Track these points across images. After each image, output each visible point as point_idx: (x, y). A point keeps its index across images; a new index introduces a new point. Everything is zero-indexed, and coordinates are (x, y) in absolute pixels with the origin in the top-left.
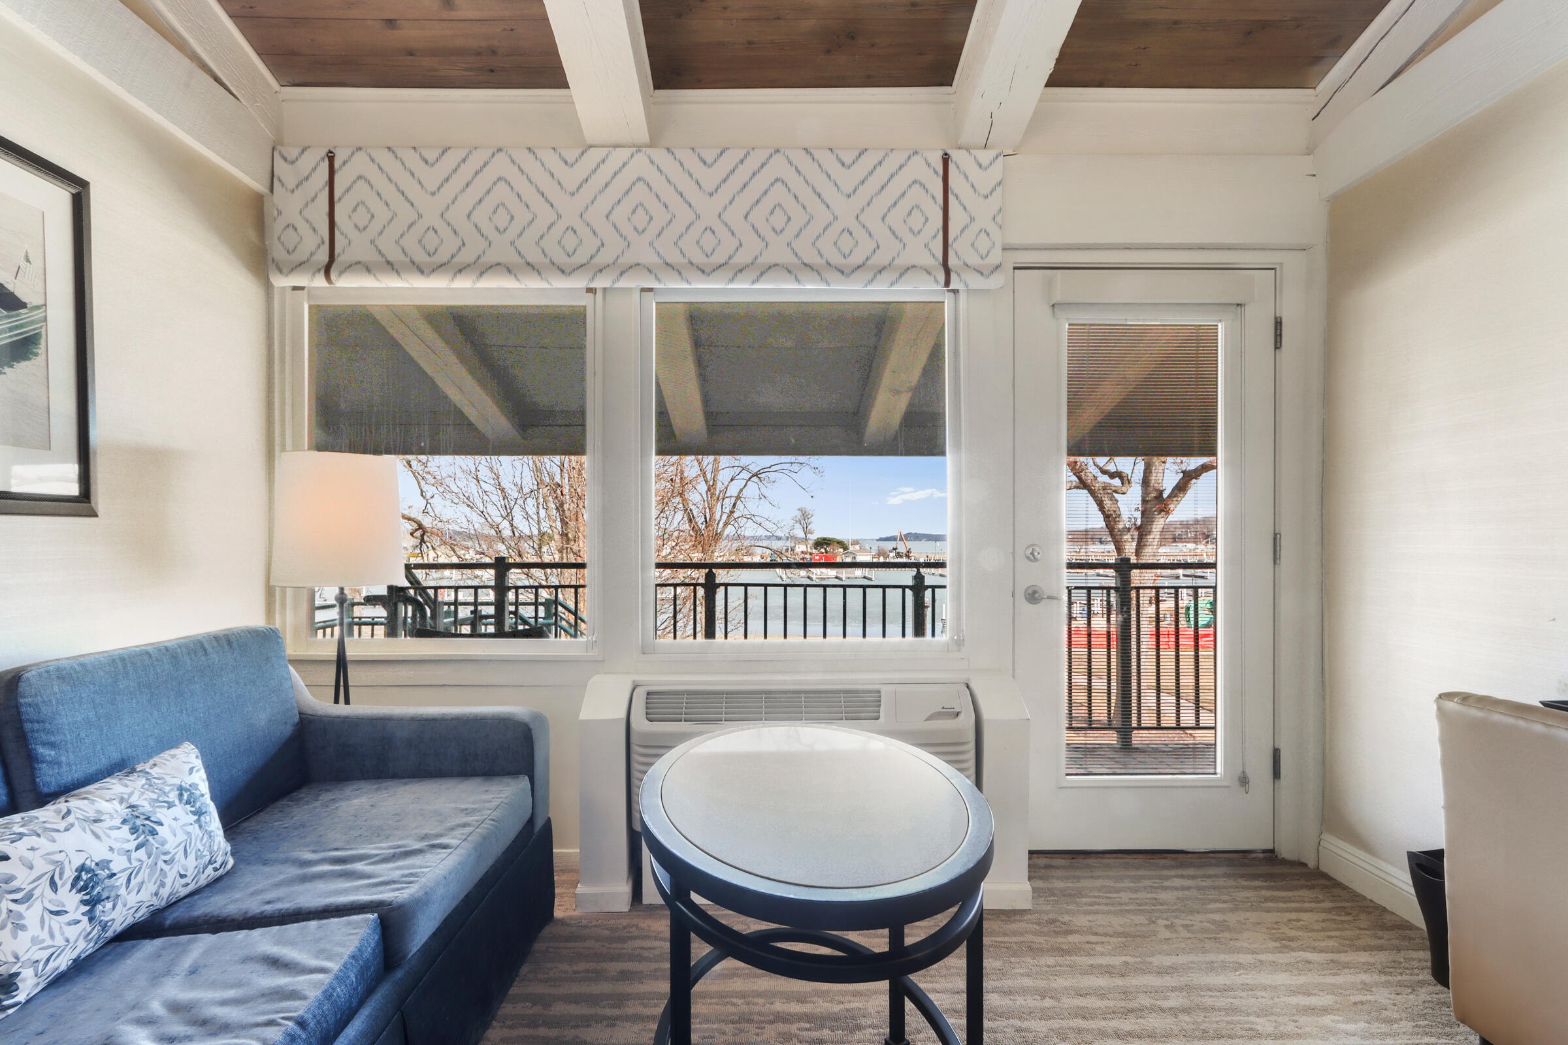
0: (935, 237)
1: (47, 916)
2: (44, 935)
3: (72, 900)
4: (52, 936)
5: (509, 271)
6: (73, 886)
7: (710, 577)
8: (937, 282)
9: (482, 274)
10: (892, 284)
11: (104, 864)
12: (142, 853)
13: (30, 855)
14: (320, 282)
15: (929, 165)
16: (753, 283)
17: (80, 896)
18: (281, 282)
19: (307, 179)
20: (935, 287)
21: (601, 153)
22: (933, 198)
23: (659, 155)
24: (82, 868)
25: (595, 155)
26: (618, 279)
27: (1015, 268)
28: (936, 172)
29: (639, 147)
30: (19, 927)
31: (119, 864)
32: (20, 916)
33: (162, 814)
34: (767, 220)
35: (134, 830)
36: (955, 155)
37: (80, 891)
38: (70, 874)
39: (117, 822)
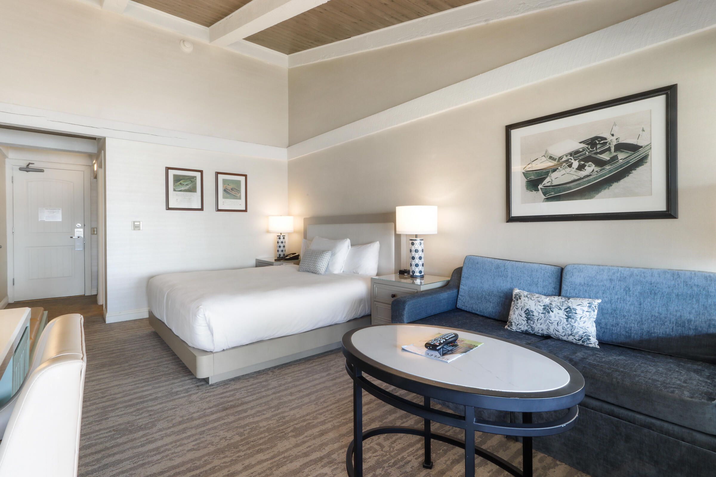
1: (519, 315)
2: (517, 318)
3: (524, 315)
4: (519, 320)
6: (524, 312)
11: (532, 312)
12: (543, 315)
17: (525, 315)
24: (527, 309)
30: (514, 314)
31: (535, 314)
32: (515, 312)
35: (544, 309)
37: (525, 314)
38: (525, 309)
39: (542, 305)
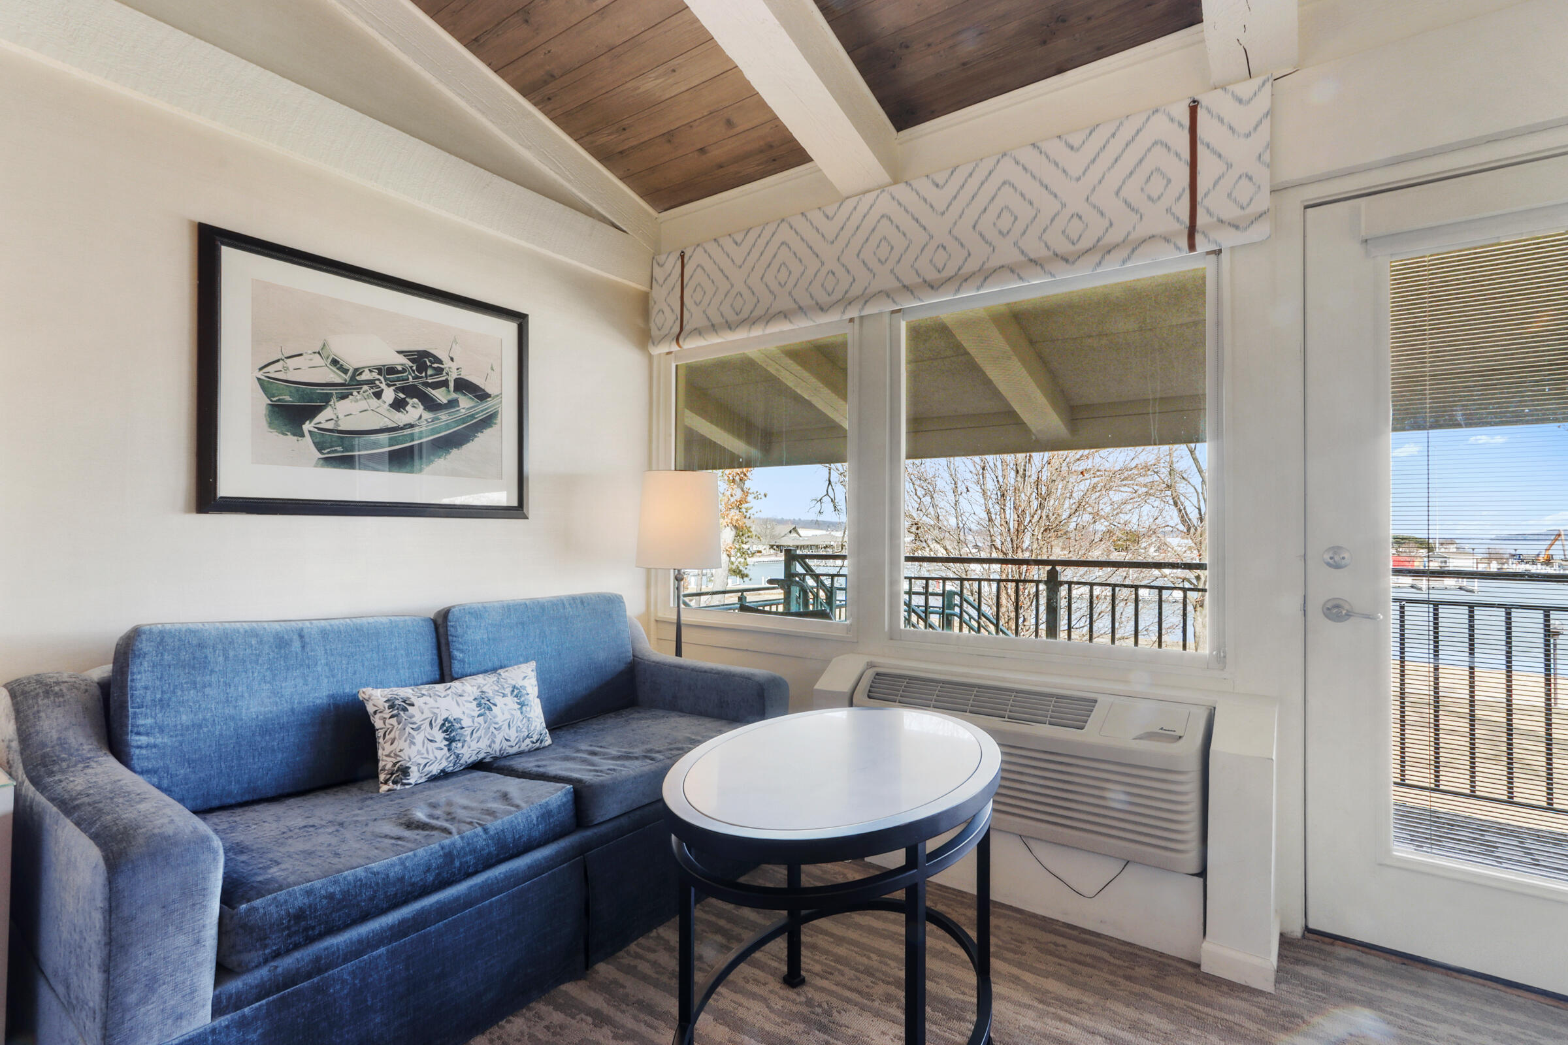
0: (1179, 198)
1: (426, 741)
2: (424, 751)
3: (439, 736)
4: (428, 753)
5: (785, 317)
6: (440, 728)
7: (1053, 575)
8: (1178, 248)
9: (767, 322)
10: (1124, 262)
11: (458, 720)
12: (481, 719)
13: (423, 706)
14: (674, 348)
15: (1172, 120)
16: (978, 289)
17: (444, 735)
18: (658, 350)
19: (670, 275)
20: (1178, 255)
21: (855, 200)
22: (1177, 155)
23: (900, 190)
24: (446, 720)
25: (849, 204)
26: (863, 308)
27: (1306, 207)
28: (1181, 125)
29: (882, 188)
30: (412, 743)
31: (466, 722)
32: (414, 738)
33: (498, 700)
34: (994, 224)
35: (479, 705)
36: (1205, 99)
37: (444, 732)
38: (440, 721)
39: (471, 699)
